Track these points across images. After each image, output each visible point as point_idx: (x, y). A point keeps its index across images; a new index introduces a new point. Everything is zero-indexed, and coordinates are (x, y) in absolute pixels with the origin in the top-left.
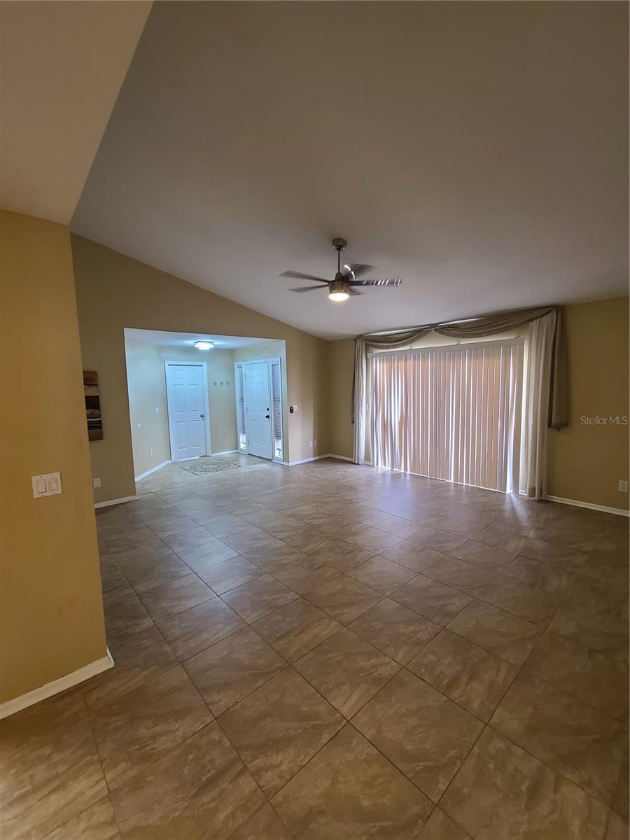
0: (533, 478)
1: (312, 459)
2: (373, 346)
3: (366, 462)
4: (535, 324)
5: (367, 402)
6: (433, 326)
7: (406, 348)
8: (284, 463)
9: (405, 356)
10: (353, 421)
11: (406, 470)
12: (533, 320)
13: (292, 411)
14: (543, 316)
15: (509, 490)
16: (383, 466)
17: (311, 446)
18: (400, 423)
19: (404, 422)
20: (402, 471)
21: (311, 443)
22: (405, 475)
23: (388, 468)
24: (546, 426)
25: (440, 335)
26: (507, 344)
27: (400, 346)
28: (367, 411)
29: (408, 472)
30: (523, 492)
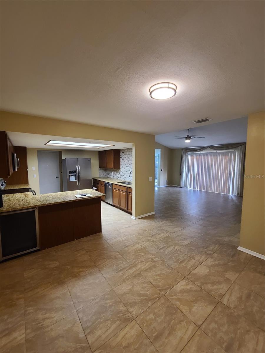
0: (238, 190)
1: (166, 186)
2: (188, 151)
3: (184, 187)
4: (239, 148)
5: (185, 168)
6: (208, 146)
7: (200, 152)
8: (158, 187)
9: (199, 155)
10: (181, 174)
11: (198, 189)
12: (239, 146)
13: (161, 171)
14: (242, 145)
15: (230, 194)
16: (190, 188)
17: (166, 182)
18: (196, 175)
19: (198, 175)
20: (197, 189)
21: (166, 181)
22: (198, 190)
23: (192, 189)
24: (242, 175)
25: (211, 149)
26: (231, 153)
27: (197, 152)
28: (185, 171)
29: (199, 190)
30: (235, 194)
